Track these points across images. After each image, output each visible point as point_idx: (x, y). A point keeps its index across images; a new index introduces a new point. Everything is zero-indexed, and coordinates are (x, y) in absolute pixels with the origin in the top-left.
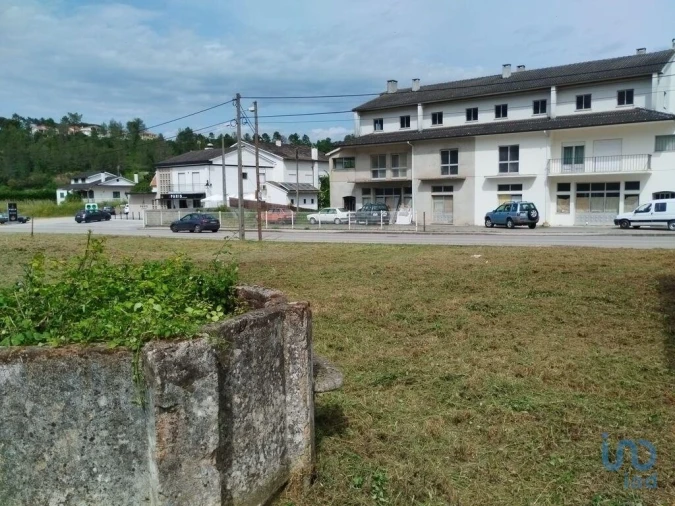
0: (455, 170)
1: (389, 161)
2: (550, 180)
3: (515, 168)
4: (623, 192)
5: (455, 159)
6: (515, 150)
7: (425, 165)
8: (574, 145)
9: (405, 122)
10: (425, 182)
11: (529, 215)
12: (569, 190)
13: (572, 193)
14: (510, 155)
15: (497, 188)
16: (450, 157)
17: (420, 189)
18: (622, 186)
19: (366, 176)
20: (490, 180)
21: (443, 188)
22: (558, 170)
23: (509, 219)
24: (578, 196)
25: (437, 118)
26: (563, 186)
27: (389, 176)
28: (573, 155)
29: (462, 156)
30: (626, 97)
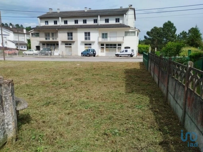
0: (72, 39)
1: (51, 35)
2: (99, 43)
3: (89, 39)
4: (117, 47)
5: (72, 35)
6: (89, 33)
7: (62, 37)
8: (105, 33)
9: (56, 22)
10: (63, 42)
11: (93, 53)
12: (104, 46)
13: (105, 46)
14: (87, 34)
15: (84, 44)
16: (70, 35)
17: (61, 44)
18: (117, 45)
19: (43, 39)
20: (82, 42)
21: (68, 44)
22: (101, 40)
23: (88, 54)
24: (106, 47)
25: (66, 22)
26: (102, 45)
27: (51, 40)
28: (104, 36)
29: (74, 34)
30: (117, 20)
